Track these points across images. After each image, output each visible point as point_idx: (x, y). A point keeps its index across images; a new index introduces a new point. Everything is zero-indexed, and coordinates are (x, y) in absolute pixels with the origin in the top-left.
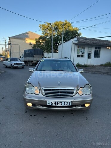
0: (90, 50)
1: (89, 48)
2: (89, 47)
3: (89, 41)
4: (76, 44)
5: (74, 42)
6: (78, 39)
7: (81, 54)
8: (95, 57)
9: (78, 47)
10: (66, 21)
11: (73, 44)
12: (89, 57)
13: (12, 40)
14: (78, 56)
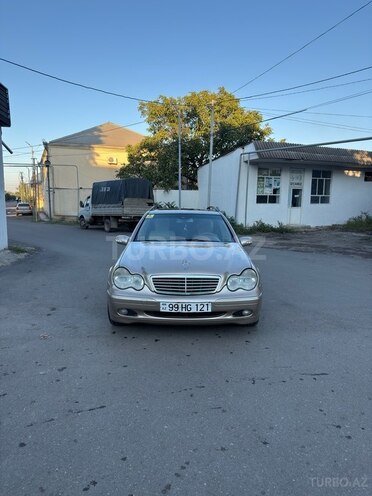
0: (298, 181)
1: (295, 175)
2: (292, 172)
3: (293, 154)
4: (253, 163)
5: (246, 157)
6: (257, 149)
7: (268, 192)
8: (314, 200)
9: (259, 173)
10: (222, 90)
11: (243, 164)
12: (295, 203)
13: (53, 151)
14: (261, 199)
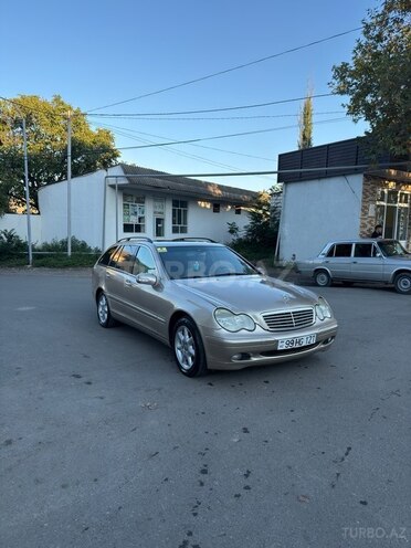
0: (160, 210)
1: (157, 204)
2: (155, 200)
3: (160, 182)
4: (121, 188)
5: (112, 181)
6: (126, 173)
7: (134, 220)
8: (175, 230)
9: (124, 200)
10: (57, 99)
11: (108, 188)
12: (159, 232)
14: (128, 228)
